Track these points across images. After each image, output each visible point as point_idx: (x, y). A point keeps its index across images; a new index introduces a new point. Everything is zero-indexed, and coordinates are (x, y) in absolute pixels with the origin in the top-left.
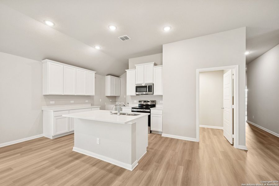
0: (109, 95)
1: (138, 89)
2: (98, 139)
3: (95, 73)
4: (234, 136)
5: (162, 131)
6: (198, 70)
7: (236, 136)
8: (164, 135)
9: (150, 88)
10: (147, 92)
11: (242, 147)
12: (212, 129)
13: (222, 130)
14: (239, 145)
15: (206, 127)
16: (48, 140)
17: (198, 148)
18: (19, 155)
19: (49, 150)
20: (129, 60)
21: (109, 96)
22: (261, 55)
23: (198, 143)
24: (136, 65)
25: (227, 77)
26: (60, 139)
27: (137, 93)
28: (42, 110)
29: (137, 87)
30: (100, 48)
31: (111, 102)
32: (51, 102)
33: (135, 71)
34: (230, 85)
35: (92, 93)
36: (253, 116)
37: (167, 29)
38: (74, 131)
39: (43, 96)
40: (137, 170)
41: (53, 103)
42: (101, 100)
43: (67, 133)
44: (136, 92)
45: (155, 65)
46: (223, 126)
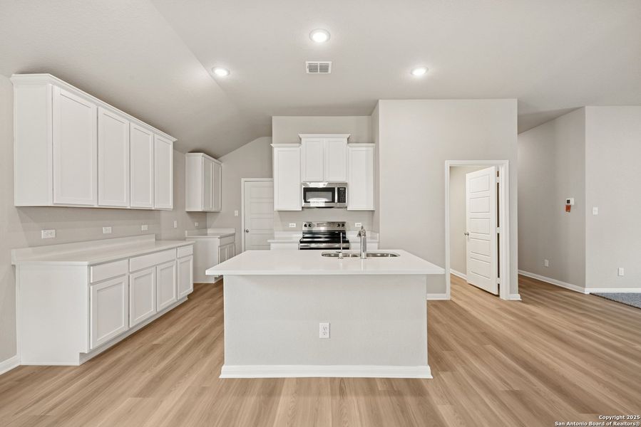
0: (199, 208)
1: (309, 194)
2: (324, 325)
3: (174, 143)
4: (501, 281)
6: (447, 163)
7: (505, 280)
9: (337, 194)
10: (334, 202)
11: (514, 297)
20: (274, 118)
21: (200, 210)
24: (301, 135)
25: (479, 178)
28: (14, 266)
29: (306, 190)
30: (229, 72)
31: (196, 229)
32: (44, 234)
33: (298, 149)
34: (492, 193)
35: (168, 202)
37: (419, 73)
39: (16, 209)
40: (439, 374)
41: (50, 236)
42: (175, 223)
44: (305, 201)
45: (349, 140)
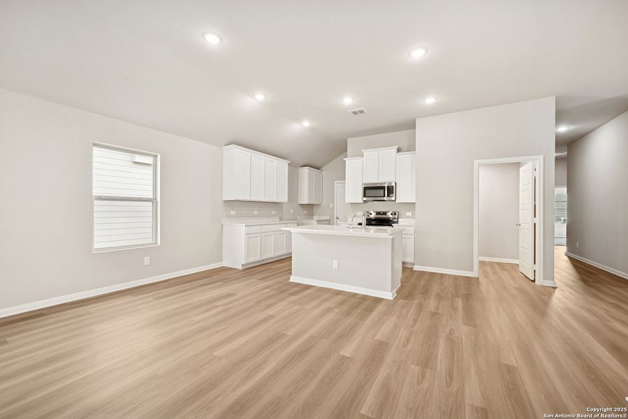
0: (306, 202)
1: (367, 191)
2: (335, 262)
3: (289, 164)
4: (537, 267)
5: (413, 262)
6: (476, 162)
7: (539, 267)
8: (416, 268)
9: (387, 190)
10: (384, 196)
11: (548, 283)
12: (499, 264)
13: (518, 265)
14: (544, 279)
15: (487, 259)
16: (235, 271)
17: (478, 283)
18: (220, 283)
19: (254, 280)
20: (348, 139)
22: (590, 132)
23: (478, 279)
24: (363, 151)
25: (525, 173)
26: (251, 270)
27: (365, 199)
28: (222, 225)
29: (366, 189)
31: (306, 215)
32: (232, 211)
33: (361, 160)
34: (531, 186)
35: (284, 198)
36: (578, 244)
37: (430, 101)
38: (291, 253)
39: (223, 202)
40: (399, 299)
42: (292, 211)
43: (258, 261)
44: (365, 196)
45: (399, 150)
46: (517, 258)
